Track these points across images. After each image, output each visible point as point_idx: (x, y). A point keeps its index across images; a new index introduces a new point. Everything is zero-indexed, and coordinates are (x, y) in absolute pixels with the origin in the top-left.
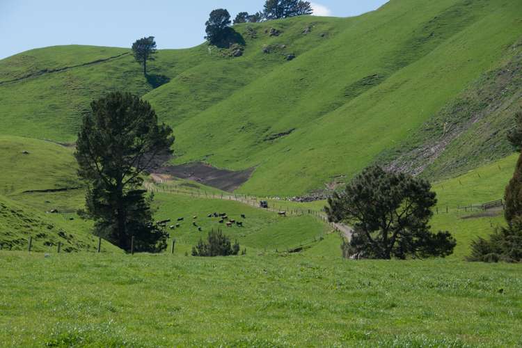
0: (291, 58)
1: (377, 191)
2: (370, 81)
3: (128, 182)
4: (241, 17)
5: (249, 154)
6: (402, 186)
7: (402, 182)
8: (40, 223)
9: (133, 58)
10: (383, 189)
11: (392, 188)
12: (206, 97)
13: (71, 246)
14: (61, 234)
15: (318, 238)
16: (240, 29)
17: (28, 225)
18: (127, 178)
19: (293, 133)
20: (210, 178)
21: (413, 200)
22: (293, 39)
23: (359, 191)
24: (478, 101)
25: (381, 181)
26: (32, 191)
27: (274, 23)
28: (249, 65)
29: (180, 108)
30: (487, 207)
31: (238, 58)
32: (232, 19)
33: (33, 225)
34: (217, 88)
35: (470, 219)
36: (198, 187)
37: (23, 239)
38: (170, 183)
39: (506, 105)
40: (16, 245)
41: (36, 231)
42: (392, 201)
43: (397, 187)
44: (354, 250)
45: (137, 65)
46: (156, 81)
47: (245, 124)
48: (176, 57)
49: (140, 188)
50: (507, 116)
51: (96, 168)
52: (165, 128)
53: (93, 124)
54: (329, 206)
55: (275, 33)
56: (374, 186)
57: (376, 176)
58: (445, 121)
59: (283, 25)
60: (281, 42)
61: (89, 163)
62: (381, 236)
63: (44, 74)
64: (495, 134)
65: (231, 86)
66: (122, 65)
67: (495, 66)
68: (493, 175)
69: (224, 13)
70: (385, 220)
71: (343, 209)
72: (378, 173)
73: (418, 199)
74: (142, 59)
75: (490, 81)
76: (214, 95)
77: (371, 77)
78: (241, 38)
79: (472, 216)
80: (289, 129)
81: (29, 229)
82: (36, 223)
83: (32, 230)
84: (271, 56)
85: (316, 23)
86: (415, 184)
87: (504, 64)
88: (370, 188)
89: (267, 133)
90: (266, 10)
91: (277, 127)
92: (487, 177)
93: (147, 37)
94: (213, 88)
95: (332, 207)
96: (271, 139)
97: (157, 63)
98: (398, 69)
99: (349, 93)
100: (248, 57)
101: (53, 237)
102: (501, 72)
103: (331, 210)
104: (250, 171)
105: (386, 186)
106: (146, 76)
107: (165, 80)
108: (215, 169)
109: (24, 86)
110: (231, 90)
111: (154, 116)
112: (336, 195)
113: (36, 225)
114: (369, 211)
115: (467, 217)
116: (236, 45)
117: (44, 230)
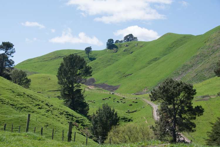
0: (131, 53)
1: (171, 89)
2: (156, 59)
3: (76, 86)
4: (117, 41)
5: (119, 81)
6: (182, 86)
7: (182, 85)
8: (38, 100)
9: (85, 53)
10: (174, 88)
11: (178, 87)
12: (106, 64)
13: (50, 109)
14: (47, 104)
15: (142, 107)
16: (117, 44)
17: (33, 100)
18: (75, 85)
19: (132, 75)
20: (107, 88)
21: (186, 92)
22: (132, 47)
23: (164, 88)
24: (190, 65)
25: (173, 84)
26: (51, 91)
27: (127, 43)
28: (119, 55)
29: (98, 67)
30: (204, 97)
31: (116, 53)
32: (114, 41)
33: (36, 101)
34: (110, 61)
35: (198, 101)
36: (103, 90)
37: (28, 106)
38: (94, 89)
39: (199, 66)
40: (24, 109)
41: (36, 103)
42: (178, 93)
43: (180, 87)
44: (162, 112)
45: (86, 55)
46: (92, 59)
47: (117, 72)
48: (98, 53)
49: (80, 88)
50: (200, 69)
51: (64, 81)
52: (89, 67)
53: (64, 65)
54: (151, 94)
55: (127, 46)
56: (170, 86)
57: (171, 82)
58: (180, 71)
59: (129, 44)
60: (129, 48)
61: (62, 79)
62: (172, 107)
63: (59, 58)
64: (197, 75)
65: (113, 61)
66: (82, 55)
67: (195, 55)
68: (201, 87)
69: (112, 40)
70: (174, 100)
71: (157, 96)
72: (171, 81)
73: (188, 92)
74: (87, 53)
75: (194, 59)
76: (108, 63)
77: (156, 58)
78: (117, 47)
79: (199, 100)
80: (131, 73)
81: (33, 102)
82: (37, 100)
83: (34, 103)
84: (126, 52)
85: (139, 43)
86: (187, 86)
87: (198, 54)
88: (168, 87)
89: (124, 75)
90: (124, 39)
91: (127, 73)
92: (199, 88)
93: (89, 47)
94: (108, 61)
95: (153, 95)
96: (125, 76)
97: (92, 54)
98: (164, 56)
99: (149, 63)
100: (119, 52)
101: (43, 106)
102: (197, 56)
103: (152, 96)
104: (119, 86)
105: (175, 86)
106: (89, 58)
107: (94, 59)
108: (108, 85)
109: (53, 61)
110: (113, 62)
111: (85, 63)
112: (154, 90)
113: (37, 101)
114: (168, 97)
115: (197, 101)
116: (115, 49)
117: (40, 103)
